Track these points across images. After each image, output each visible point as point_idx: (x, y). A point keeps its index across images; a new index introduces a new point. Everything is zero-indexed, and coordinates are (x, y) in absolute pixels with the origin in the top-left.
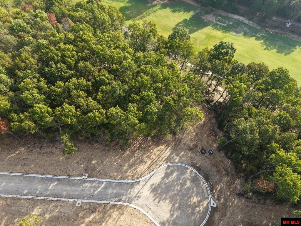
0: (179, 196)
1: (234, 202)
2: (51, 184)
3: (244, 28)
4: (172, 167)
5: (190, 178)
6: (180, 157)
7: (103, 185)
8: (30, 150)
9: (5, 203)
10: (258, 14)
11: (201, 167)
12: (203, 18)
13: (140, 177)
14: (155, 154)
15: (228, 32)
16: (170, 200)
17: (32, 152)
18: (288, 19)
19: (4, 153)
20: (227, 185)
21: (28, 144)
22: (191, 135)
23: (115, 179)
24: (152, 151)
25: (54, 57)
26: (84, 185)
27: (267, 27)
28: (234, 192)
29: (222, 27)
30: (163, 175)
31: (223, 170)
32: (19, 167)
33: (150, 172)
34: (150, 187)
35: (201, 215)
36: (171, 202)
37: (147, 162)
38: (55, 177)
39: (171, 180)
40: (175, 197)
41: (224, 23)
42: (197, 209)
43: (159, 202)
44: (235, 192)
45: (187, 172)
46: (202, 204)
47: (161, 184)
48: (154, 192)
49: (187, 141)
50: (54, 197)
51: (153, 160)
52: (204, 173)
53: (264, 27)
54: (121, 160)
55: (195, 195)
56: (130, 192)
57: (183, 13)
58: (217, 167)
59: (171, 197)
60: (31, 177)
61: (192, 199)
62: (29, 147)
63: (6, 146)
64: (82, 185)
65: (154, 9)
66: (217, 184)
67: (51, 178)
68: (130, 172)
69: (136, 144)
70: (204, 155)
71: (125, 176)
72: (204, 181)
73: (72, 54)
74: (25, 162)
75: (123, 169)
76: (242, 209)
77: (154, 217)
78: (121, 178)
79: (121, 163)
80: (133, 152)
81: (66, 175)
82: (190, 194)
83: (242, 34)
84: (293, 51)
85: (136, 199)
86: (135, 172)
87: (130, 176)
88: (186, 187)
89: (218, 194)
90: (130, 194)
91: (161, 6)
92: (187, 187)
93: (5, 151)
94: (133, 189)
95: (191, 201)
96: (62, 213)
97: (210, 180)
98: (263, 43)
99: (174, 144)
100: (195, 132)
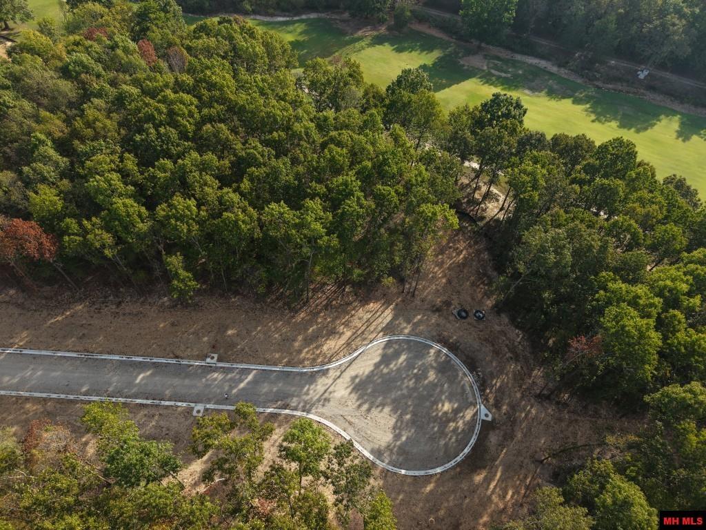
0: (411, 399)
1: (529, 411)
2: (139, 374)
3: (548, 81)
4: (396, 343)
5: (435, 365)
6: (414, 324)
7: (250, 377)
8: (96, 309)
9: (42, 410)
10: (577, 55)
11: (458, 344)
12: (462, 63)
13: (330, 361)
14: (360, 319)
15: (514, 89)
16: (394, 407)
17: (99, 312)
18: (641, 62)
19: (40, 315)
20: (515, 379)
21: (91, 297)
22: (437, 283)
23: (275, 364)
24: (353, 312)
25: (154, 116)
26: (208, 377)
27: (597, 79)
28: (530, 393)
29: (501, 80)
30: (377, 359)
31: (506, 349)
32: (71, 341)
33: (351, 352)
34: (351, 381)
35: (459, 437)
36: (394, 410)
37: (343, 333)
38: (149, 360)
39: (395, 368)
40: (403, 401)
41: (505, 73)
42: (452, 425)
43: (369, 410)
44: (533, 392)
45: (428, 353)
46: (461, 414)
47: (374, 376)
48: (358, 390)
49: (427, 293)
50: (147, 399)
51: (358, 330)
52: (465, 355)
53: (591, 79)
54: (289, 329)
55: (446, 397)
56: (308, 390)
57: (420, 54)
58: (493, 345)
59: (394, 401)
60: (97, 359)
61: (440, 405)
62: (94, 303)
63: (44, 302)
64: (205, 377)
65: (357, 45)
66: (492, 376)
67: (140, 362)
68: (307, 352)
69: (321, 298)
70: (464, 321)
71: (296, 360)
72: (465, 370)
73: (190, 111)
74: (86, 331)
75: (293, 346)
76: (547, 426)
77: (358, 439)
78: (288, 364)
79: (289, 334)
80: (315, 315)
81: (172, 355)
82: (436, 396)
83: (544, 92)
84: (653, 125)
85: (321, 403)
86: (318, 352)
87: (308, 359)
88: (426, 382)
89: (496, 397)
90: (307, 394)
91: (372, 40)
92: (430, 382)
93: (42, 311)
94: (315, 384)
95: (437, 409)
96: (164, 429)
97: (479, 369)
98: (590, 110)
99: (400, 299)
100: (444, 276)
